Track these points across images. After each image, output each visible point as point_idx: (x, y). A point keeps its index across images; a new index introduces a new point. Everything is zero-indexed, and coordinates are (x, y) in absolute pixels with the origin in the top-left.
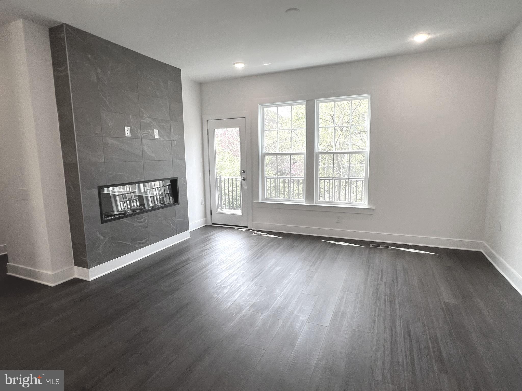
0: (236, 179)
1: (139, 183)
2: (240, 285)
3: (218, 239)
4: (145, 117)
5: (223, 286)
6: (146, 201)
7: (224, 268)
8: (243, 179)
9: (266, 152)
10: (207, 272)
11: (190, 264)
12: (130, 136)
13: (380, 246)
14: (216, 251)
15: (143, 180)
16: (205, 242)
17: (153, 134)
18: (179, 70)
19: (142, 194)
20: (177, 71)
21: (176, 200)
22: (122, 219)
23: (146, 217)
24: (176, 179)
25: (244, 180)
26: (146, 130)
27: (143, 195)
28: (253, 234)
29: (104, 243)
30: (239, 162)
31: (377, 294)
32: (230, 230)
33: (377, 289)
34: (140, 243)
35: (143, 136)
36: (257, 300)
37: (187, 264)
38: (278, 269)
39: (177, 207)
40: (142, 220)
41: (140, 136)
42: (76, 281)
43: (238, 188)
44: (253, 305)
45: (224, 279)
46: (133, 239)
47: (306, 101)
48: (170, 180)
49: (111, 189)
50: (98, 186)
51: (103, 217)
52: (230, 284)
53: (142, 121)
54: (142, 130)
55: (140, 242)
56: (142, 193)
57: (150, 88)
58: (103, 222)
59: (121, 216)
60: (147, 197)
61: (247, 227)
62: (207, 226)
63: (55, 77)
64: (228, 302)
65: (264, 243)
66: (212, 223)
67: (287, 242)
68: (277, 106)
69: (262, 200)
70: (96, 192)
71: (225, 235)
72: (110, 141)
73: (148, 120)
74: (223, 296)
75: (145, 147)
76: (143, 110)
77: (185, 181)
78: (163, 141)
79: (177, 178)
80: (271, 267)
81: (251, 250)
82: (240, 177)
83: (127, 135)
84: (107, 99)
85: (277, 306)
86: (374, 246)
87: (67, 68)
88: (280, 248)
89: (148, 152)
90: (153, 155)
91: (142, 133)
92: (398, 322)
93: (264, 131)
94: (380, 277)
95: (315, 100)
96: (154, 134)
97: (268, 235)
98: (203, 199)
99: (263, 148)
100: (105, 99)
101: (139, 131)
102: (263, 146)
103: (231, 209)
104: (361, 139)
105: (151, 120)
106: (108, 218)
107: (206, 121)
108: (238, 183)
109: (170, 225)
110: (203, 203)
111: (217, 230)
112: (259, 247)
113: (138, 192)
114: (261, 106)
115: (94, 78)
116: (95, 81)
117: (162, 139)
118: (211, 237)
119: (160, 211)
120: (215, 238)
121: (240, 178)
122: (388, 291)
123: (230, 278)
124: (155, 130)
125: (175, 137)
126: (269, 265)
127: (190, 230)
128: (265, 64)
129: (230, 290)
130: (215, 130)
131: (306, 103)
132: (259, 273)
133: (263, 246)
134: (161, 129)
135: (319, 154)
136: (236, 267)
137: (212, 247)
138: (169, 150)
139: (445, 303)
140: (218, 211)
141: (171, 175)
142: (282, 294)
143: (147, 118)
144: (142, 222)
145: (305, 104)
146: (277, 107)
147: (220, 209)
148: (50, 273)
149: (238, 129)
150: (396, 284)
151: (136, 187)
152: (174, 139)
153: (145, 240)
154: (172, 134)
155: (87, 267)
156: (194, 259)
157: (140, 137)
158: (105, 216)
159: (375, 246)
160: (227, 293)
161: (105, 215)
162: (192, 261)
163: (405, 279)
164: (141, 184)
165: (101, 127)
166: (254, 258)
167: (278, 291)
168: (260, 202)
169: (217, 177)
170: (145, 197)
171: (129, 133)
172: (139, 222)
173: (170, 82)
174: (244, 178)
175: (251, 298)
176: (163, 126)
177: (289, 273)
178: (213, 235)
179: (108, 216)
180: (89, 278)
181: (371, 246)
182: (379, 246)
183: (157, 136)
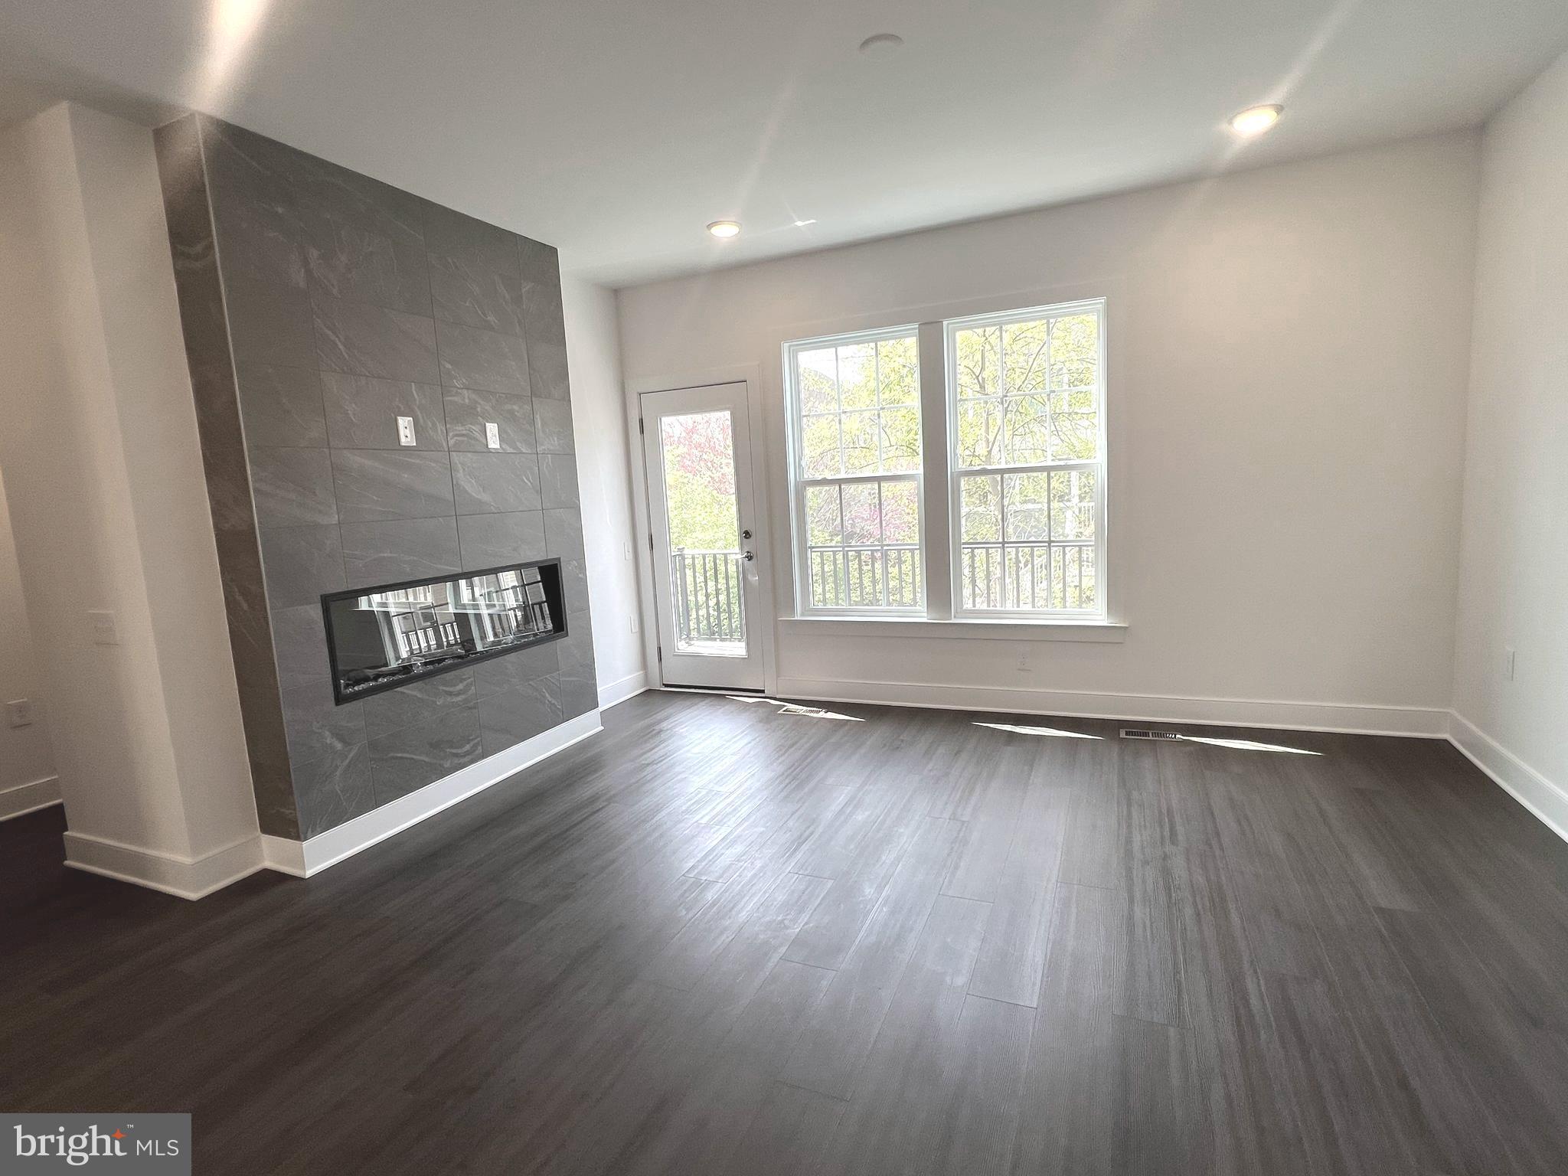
0: (725, 555)
1: (454, 578)
2: (755, 875)
3: (681, 731)
4: (459, 388)
5: (704, 878)
6: (477, 628)
7: (704, 821)
8: (746, 557)
9: (808, 475)
10: (657, 834)
11: (604, 810)
12: (415, 444)
13: (1150, 735)
14: (678, 769)
15: (458, 570)
16: (646, 742)
17: (484, 436)
18: (554, 251)
19: (466, 609)
20: (547, 255)
21: (559, 625)
22: (398, 689)
23: (472, 679)
24: (557, 564)
25: (750, 558)
26: (463, 425)
27: (468, 612)
28: (781, 712)
29: (348, 761)
30: (734, 510)
31: (1170, 889)
32: (715, 701)
33: (1166, 872)
34: (456, 755)
35: (451, 442)
36: (806, 923)
37: (595, 813)
38: (860, 817)
39: (561, 643)
40: (461, 686)
41: (443, 441)
42: (268, 880)
43: (733, 582)
44: (798, 942)
45: (706, 855)
46: (435, 746)
47: (917, 326)
48: (539, 568)
49: (376, 598)
50: (321, 596)
51: (342, 686)
52: (724, 873)
53: (447, 399)
54: (448, 426)
55: (454, 751)
56: (464, 606)
57: (467, 304)
58: (340, 699)
59: (395, 678)
60: (478, 617)
61: (763, 691)
62: (649, 693)
63: (178, 274)
64: (722, 933)
65: (812, 741)
66: (663, 684)
67: (880, 733)
68: (835, 345)
69: (803, 615)
70: (315, 612)
71: (701, 718)
72: (356, 460)
73: (467, 397)
74: (705, 914)
75: (460, 475)
76: (449, 366)
77: (582, 568)
78: (513, 456)
79: (559, 559)
80: (841, 811)
81: (780, 761)
82: (737, 549)
83: (404, 441)
84: (339, 339)
85: (873, 939)
86: (1133, 734)
87: (211, 246)
88: (863, 751)
89: (470, 486)
90: (485, 497)
91: (451, 434)
92: (1251, 985)
93: (800, 418)
94: (1167, 833)
95: (945, 323)
96: (486, 436)
97: (822, 714)
98: (635, 617)
99: (799, 466)
100: (333, 337)
101: (440, 427)
102: (800, 459)
103: (715, 639)
104: (1056, 433)
105: (474, 396)
106: (356, 688)
107: (635, 396)
108: (732, 569)
109: (544, 697)
110: (636, 629)
111: (679, 704)
112: (801, 751)
113: (454, 605)
114: (790, 346)
115: (299, 278)
116: (302, 284)
117: (509, 450)
118: (664, 725)
119: (512, 657)
120: (675, 726)
121: (736, 554)
122: (1200, 879)
123: (723, 851)
124: (487, 424)
125: (549, 443)
126: (835, 807)
127: (601, 708)
128: (799, 224)
129: (725, 891)
130: (661, 419)
131: (917, 331)
132: (807, 833)
133: (812, 749)
134: (507, 421)
135: (960, 477)
136: (738, 815)
137: (665, 756)
138: (531, 484)
139: (1380, 910)
140: (678, 649)
141: (539, 554)
142: (880, 900)
143: (465, 391)
144: (458, 694)
145: (916, 336)
146: (834, 349)
147: (683, 642)
148: (186, 860)
149: (727, 414)
150: (1218, 853)
151: (448, 588)
152: (545, 450)
153: (472, 743)
154: (540, 434)
155: (298, 836)
156: (614, 796)
157: (445, 445)
158: (350, 682)
159: (1135, 735)
160: (714, 904)
161: (349, 680)
162: (610, 800)
163: (1243, 833)
164: (460, 581)
165: (324, 420)
166: (787, 784)
167: (869, 891)
168: (796, 619)
169: (673, 554)
170: (473, 616)
171: (409, 435)
172: (450, 694)
173: (526, 287)
174: (748, 552)
175: (788, 917)
176: (511, 412)
177: (896, 829)
178: (667, 718)
179: (358, 682)
180: (304, 868)
181: (1123, 735)
182: (1147, 734)
183: (494, 443)
